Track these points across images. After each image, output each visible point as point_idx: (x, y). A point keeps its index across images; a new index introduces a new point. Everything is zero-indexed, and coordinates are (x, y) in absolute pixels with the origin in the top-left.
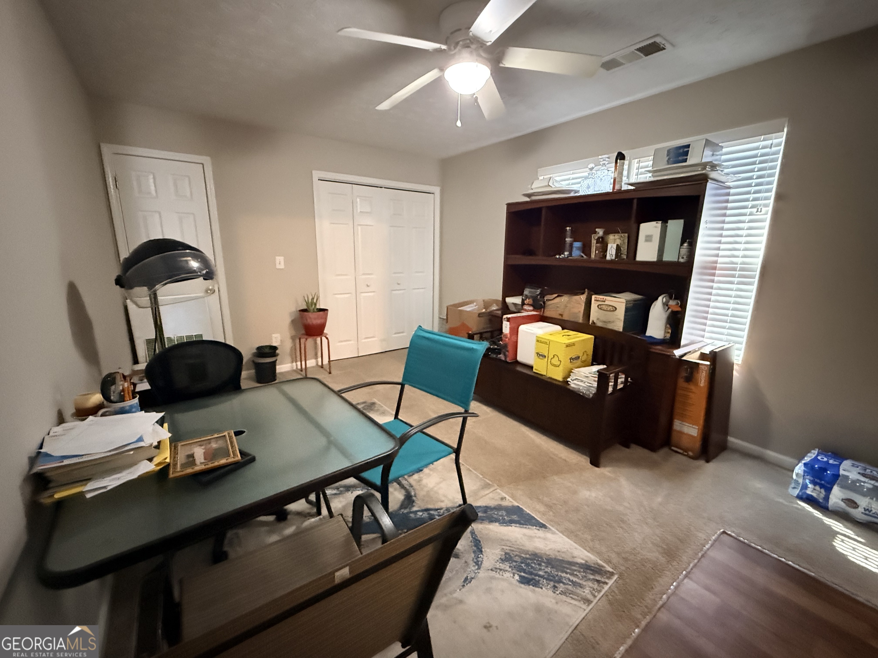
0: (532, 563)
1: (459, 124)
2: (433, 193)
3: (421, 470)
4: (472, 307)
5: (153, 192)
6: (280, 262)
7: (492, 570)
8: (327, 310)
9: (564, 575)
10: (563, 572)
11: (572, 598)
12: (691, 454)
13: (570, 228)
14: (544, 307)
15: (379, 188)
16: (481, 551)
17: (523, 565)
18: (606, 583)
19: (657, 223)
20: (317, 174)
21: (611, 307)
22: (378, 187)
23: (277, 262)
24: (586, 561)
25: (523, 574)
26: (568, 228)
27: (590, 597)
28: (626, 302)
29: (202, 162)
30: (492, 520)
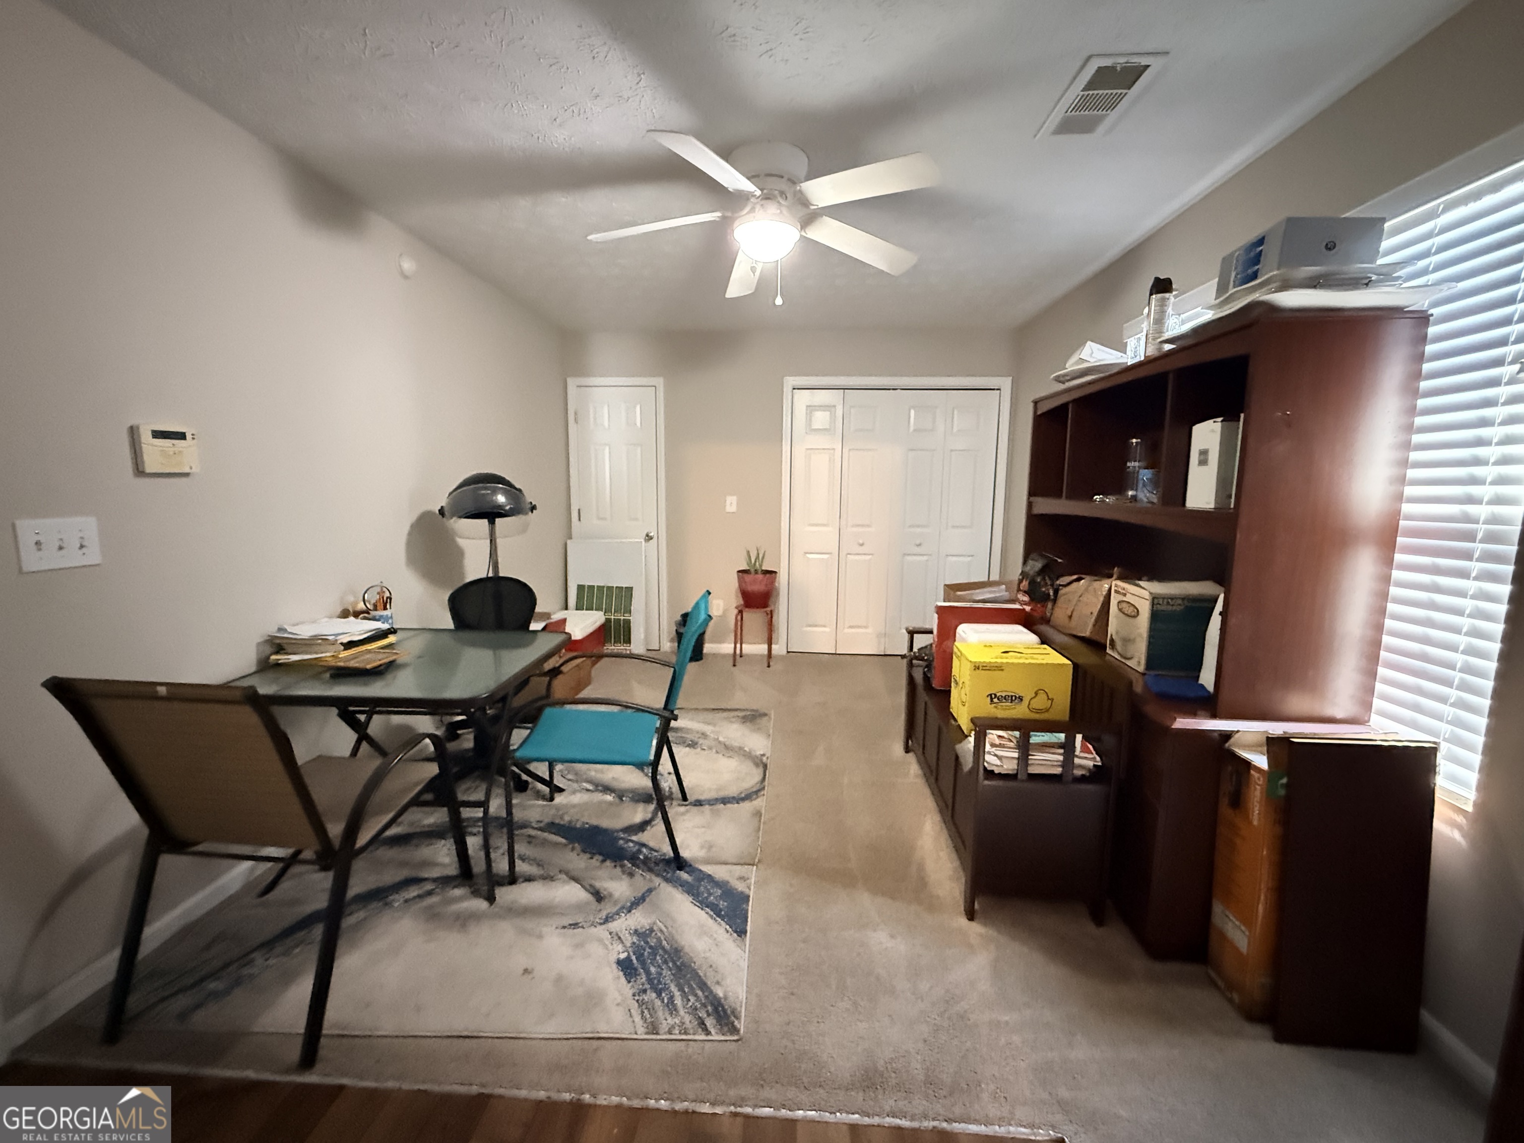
0: (660, 955)
1: (779, 301)
2: (998, 389)
3: (701, 805)
4: (995, 592)
5: (606, 424)
6: (731, 504)
7: (611, 933)
8: (775, 572)
9: (673, 988)
10: (681, 989)
11: (643, 1012)
12: (1236, 997)
13: (1139, 440)
14: (1055, 601)
15: (891, 391)
16: (630, 911)
17: (648, 950)
18: (708, 1033)
19: (1214, 422)
20: (790, 381)
21: (1132, 608)
22: (889, 389)
23: (728, 502)
24: (726, 998)
25: (634, 958)
26: (1134, 441)
27: (664, 1027)
28: (1154, 599)
29: (654, 384)
30: (690, 890)
